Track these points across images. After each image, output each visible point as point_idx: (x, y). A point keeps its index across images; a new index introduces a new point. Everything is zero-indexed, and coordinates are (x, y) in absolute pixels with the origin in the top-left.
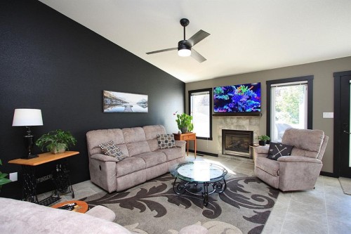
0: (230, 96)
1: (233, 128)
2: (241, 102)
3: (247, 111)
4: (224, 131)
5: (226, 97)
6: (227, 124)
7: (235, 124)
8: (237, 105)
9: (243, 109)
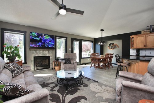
0: (41, 39)
1: (40, 55)
2: (47, 42)
3: (49, 47)
4: (34, 57)
5: (38, 39)
6: (37, 53)
7: (42, 53)
8: (45, 44)
9: (47, 46)
